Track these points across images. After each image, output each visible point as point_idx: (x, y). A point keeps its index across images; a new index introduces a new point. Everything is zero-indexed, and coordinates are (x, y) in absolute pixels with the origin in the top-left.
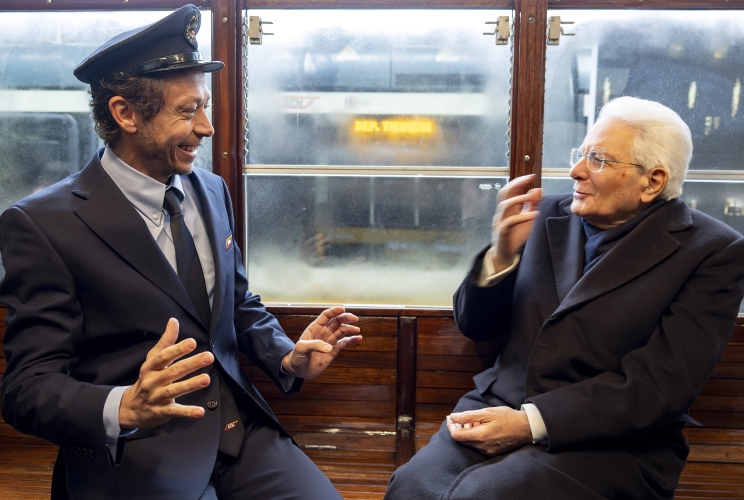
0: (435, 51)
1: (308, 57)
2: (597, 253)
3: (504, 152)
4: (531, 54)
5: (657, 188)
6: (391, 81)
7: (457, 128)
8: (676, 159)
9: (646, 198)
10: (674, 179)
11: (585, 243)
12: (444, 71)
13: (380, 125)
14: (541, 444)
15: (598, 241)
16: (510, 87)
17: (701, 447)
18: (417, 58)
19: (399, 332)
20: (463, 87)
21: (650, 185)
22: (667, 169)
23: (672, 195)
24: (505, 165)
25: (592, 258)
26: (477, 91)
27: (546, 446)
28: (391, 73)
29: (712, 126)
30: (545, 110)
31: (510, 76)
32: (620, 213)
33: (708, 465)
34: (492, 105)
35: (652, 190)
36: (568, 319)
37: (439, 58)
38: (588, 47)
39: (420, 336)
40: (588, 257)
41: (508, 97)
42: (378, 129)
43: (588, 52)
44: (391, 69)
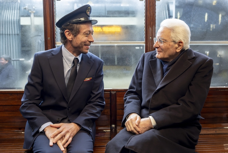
0: (120, 3)
1: (76, 5)
2: (167, 70)
3: (143, 36)
4: (151, 4)
5: (181, 47)
6: (105, 13)
7: (128, 29)
8: (186, 37)
9: (178, 51)
10: (186, 43)
11: (163, 67)
12: (123, 9)
13: (102, 29)
14: (155, 128)
15: (167, 66)
16: (144, 15)
17: (208, 129)
18: (114, 5)
19: (110, 97)
20: (130, 15)
21: (178, 46)
22: (183, 41)
23: (186, 48)
24: (144, 41)
25: (166, 72)
26: (134, 16)
27: (156, 128)
28: (105, 10)
29: (213, 28)
30: (156, 22)
31: (144, 11)
32: (171, 56)
33: (210, 135)
34: (139, 21)
35: (179, 48)
36: (161, 91)
37: (122, 5)
38: (172, 1)
39: (117, 98)
40: (164, 71)
41: (144, 18)
42: (101, 30)
43: (172, 3)
44: (105, 9)
